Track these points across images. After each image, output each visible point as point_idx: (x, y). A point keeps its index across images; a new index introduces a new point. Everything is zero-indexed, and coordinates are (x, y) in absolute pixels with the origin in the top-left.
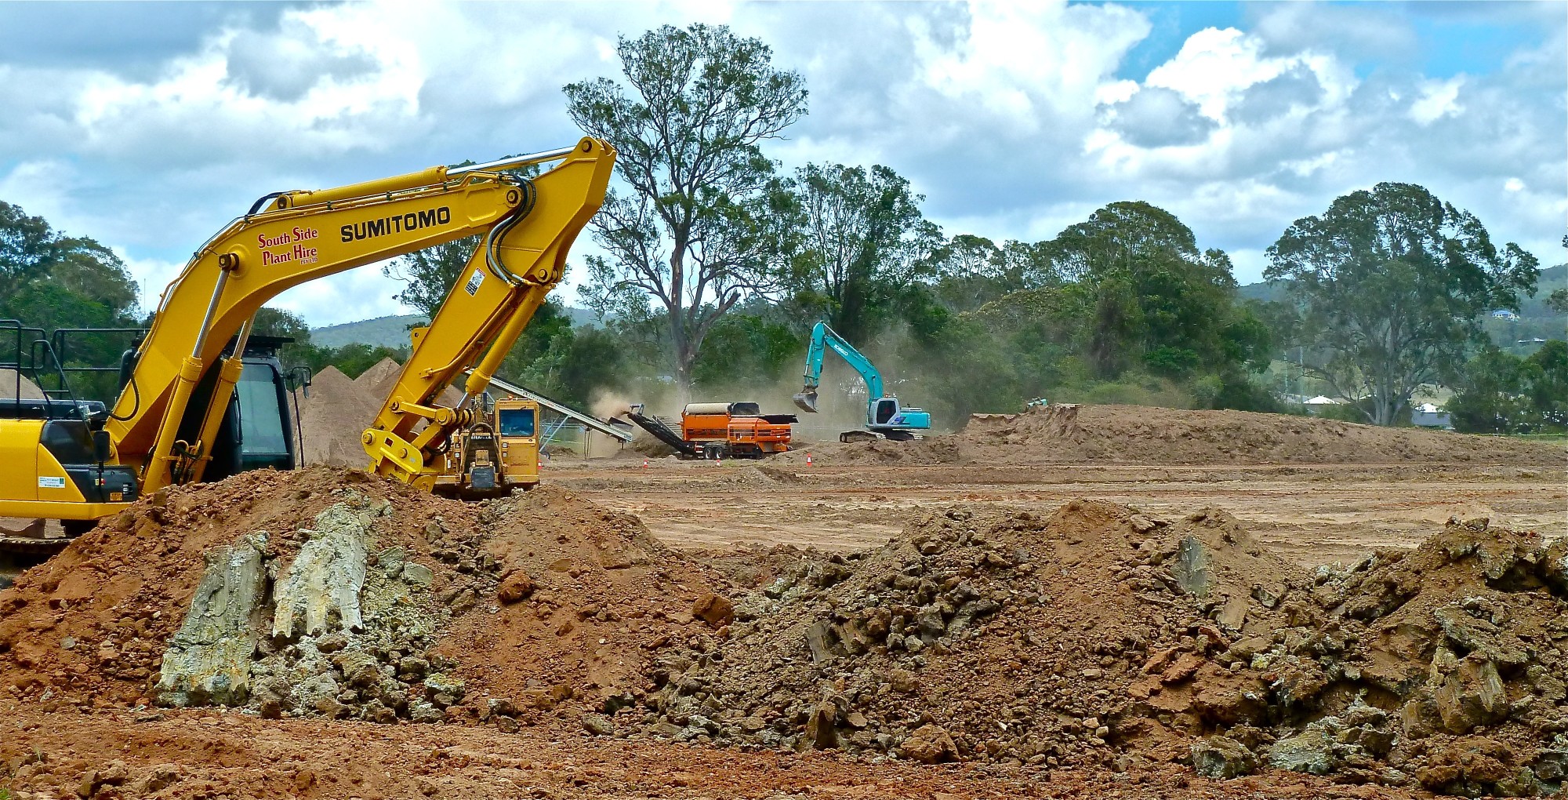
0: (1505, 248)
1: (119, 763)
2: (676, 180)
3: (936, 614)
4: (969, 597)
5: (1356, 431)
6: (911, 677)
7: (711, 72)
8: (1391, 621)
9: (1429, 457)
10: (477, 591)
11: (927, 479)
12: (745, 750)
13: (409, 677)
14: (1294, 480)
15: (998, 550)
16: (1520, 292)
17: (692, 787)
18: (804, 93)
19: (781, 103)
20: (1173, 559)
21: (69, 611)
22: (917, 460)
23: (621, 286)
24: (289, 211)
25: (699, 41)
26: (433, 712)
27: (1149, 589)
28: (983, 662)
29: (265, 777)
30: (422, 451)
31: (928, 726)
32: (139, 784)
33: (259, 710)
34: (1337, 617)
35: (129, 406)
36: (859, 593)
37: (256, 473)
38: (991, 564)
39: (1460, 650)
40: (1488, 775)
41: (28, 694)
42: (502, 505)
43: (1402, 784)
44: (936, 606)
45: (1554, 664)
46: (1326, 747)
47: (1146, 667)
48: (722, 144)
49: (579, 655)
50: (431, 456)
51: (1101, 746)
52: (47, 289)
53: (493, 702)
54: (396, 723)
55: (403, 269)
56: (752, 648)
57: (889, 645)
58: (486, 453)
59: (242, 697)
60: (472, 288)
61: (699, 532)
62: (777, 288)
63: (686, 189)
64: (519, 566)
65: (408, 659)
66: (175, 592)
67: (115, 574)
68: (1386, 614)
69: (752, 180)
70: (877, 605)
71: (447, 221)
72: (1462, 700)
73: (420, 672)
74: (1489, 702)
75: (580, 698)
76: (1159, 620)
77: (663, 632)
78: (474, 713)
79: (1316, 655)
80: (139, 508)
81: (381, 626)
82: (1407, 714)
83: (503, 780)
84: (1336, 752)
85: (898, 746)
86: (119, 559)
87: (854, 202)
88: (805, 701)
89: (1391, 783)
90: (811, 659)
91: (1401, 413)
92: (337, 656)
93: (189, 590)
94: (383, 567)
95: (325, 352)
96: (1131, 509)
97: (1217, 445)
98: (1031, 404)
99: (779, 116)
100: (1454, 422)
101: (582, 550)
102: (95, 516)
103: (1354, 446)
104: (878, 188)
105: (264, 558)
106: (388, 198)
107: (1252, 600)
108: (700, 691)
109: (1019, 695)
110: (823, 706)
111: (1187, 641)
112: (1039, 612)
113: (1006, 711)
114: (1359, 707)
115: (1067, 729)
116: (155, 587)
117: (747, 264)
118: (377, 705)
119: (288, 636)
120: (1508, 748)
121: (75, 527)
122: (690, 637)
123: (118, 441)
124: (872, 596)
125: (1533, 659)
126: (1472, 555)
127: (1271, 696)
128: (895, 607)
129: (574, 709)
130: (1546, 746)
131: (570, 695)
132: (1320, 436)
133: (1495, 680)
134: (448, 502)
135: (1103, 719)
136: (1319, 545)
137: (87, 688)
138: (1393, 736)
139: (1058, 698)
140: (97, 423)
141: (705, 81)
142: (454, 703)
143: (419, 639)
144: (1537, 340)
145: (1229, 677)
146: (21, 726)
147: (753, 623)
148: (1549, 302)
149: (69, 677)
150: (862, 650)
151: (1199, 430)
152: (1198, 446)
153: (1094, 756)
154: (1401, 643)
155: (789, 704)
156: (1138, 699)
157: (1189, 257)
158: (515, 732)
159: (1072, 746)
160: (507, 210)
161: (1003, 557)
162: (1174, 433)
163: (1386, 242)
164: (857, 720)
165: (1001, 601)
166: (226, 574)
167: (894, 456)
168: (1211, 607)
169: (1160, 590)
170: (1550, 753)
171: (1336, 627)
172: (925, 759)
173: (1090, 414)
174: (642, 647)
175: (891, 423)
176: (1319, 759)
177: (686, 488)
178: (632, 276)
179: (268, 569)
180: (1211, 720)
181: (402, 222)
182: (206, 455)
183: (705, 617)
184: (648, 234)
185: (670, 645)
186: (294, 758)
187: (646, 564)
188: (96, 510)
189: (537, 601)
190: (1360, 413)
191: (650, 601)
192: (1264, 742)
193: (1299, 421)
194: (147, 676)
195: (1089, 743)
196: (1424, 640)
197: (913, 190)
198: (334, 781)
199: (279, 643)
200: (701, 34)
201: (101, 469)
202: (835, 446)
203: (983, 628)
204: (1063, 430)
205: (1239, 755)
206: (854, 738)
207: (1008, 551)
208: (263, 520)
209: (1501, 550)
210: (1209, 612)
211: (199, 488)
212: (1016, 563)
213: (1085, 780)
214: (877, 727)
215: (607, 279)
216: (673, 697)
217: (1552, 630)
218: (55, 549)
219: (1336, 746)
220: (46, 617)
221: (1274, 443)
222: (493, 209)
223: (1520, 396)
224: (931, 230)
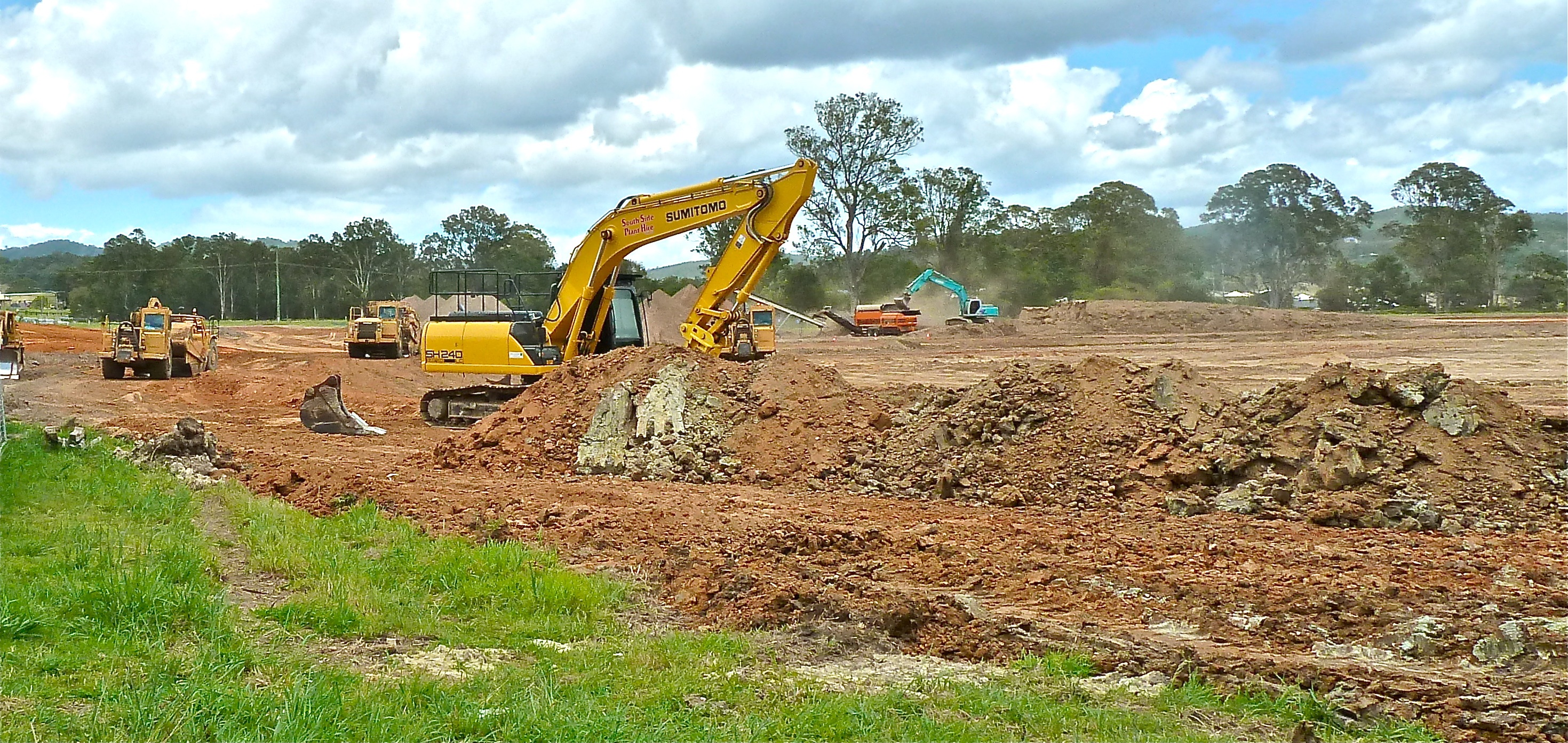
0: (1350, 199)
1: (558, 505)
2: (848, 180)
3: (1010, 422)
4: (1029, 412)
5: (1257, 312)
6: (996, 458)
7: (867, 119)
8: (1289, 424)
9: (1305, 326)
10: (746, 411)
11: (996, 345)
12: (900, 499)
13: (710, 458)
14: (1220, 342)
15: (1046, 385)
16: (1362, 227)
17: (872, 520)
18: (922, 129)
19: (908, 134)
20: (1151, 390)
21: (529, 424)
22: (991, 334)
23: (818, 241)
24: (638, 206)
25: (860, 102)
26: (725, 478)
27: (1138, 407)
28: (1039, 449)
29: (636, 513)
30: (713, 335)
31: (1006, 486)
32: (568, 516)
33: (630, 476)
34: (1255, 422)
35: (556, 315)
36: (964, 411)
37: (625, 348)
38: (1042, 393)
39: (1334, 440)
40: (1353, 515)
41: (508, 468)
42: (760, 364)
43: (1298, 520)
44: (1010, 417)
45: (1395, 448)
46: (1250, 498)
47: (1138, 451)
48: (873, 159)
49: (805, 446)
50: (718, 337)
51: (1111, 497)
52: (507, 252)
53: (757, 472)
54: (704, 484)
55: (697, 236)
56: (903, 442)
57: (983, 440)
58: (746, 335)
59: (621, 469)
60: (739, 245)
61: (868, 377)
62: (907, 239)
63: (854, 185)
64: (769, 398)
65: (710, 449)
66: (584, 414)
67: (552, 404)
68: (1286, 419)
69: (892, 179)
70: (975, 417)
71: (724, 208)
72: (1335, 469)
73: (717, 456)
74: (1353, 471)
75: (805, 470)
76: (1144, 424)
77: (852, 433)
78: (747, 478)
79: (1242, 444)
80: (564, 367)
81: (694, 431)
82: (1301, 478)
83: (765, 515)
84: (1256, 501)
85: (989, 497)
86: (554, 396)
87: (950, 189)
88: (934, 471)
89: (1292, 519)
90: (937, 448)
91: (1286, 301)
92: (671, 447)
93: (591, 412)
94: (695, 399)
95: (655, 282)
96: (1126, 360)
97: (1171, 322)
98: (1058, 301)
99: (907, 142)
100: (1320, 305)
101: (805, 389)
102: (539, 373)
103: (1257, 321)
104: (964, 180)
105: (630, 394)
106: (692, 197)
107: (1201, 412)
108: (874, 466)
109: (1061, 468)
110: (945, 474)
111: (1162, 436)
112: (1071, 420)
113: (1053, 478)
114: (1270, 474)
115: (1090, 487)
116: (573, 411)
117: (889, 226)
118: (694, 474)
119: (645, 436)
120: (1365, 498)
121: (529, 379)
122: (867, 436)
123: (550, 333)
124: (972, 413)
125: (1381, 446)
126: (1341, 383)
127: (1215, 469)
128: (986, 418)
129: (801, 476)
130: (1391, 498)
131: (800, 469)
132: (1235, 314)
133: (1357, 457)
134: (729, 362)
135: (1112, 482)
136: (1238, 379)
137: (539, 464)
138: (1292, 492)
139: (1084, 470)
140: (539, 323)
141: (864, 124)
142: (736, 473)
143: (716, 438)
144: (1372, 254)
145: (1188, 457)
146: (506, 485)
147: (903, 428)
148: (1380, 230)
149: (530, 459)
150: (967, 443)
151: (1161, 314)
152: (1160, 322)
153: (1107, 503)
154: (1296, 436)
155: (926, 473)
156: (1132, 470)
157: (1151, 212)
158: (770, 489)
159: (1094, 497)
160: (757, 201)
161: (1050, 389)
162: (1146, 315)
163: (1275, 201)
164: (965, 482)
165: (1048, 414)
166: (611, 403)
167: (977, 332)
168: (1177, 416)
169: (1145, 407)
170: (1393, 502)
171: (1255, 428)
172: (1005, 505)
173: (1093, 306)
174: (840, 441)
175: (978, 313)
176: (1246, 505)
177: (859, 353)
178: (824, 235)
179: (633, 400)
180: (1177, 482)
181: (700, 210)
182: (597, 340)
183: (875, 424)
184: (833, 212)
185: (856, 441)
186: (651, 502)
187: (841, 395)
188: (540, 369)
189: (780, 416)
190: (1261, 300)
191: (844, 415)
192: (1211, 495)
193: (1223, 306)
194: (570, 458)
195: (1104, 495)
196: (1311, 434)
197: (984, 180)
198: (674, 515)
199: (639, 440)
200: (862, 98)
201: (542, 348)
202: (944, 328)
203: (1038, 430)
204: (1078, 315)
205: (1196, 502)
206: (963, 493)
207: (1053, 385)
208: (630, 374)
209: (1359, 381)
210: (1175, 419)
211: (594, 357)
212: (1058, 393)
213: (1102, 517)
214: (977, 487)
215: (810, 237)
216: (858, 470)
217: (1394, 428)
218: (522, 390)
219: (1256, 497)
220: (517, 427)
221: (1208, 320)
222: (748, 202)
223: (1363, 288)
224: (996, 203)
